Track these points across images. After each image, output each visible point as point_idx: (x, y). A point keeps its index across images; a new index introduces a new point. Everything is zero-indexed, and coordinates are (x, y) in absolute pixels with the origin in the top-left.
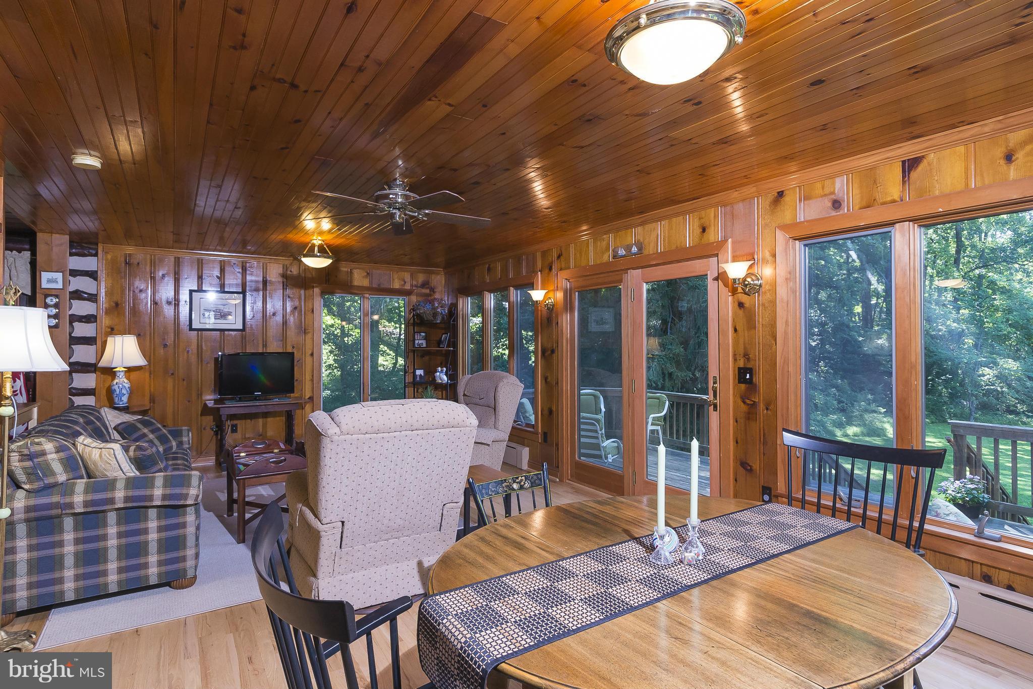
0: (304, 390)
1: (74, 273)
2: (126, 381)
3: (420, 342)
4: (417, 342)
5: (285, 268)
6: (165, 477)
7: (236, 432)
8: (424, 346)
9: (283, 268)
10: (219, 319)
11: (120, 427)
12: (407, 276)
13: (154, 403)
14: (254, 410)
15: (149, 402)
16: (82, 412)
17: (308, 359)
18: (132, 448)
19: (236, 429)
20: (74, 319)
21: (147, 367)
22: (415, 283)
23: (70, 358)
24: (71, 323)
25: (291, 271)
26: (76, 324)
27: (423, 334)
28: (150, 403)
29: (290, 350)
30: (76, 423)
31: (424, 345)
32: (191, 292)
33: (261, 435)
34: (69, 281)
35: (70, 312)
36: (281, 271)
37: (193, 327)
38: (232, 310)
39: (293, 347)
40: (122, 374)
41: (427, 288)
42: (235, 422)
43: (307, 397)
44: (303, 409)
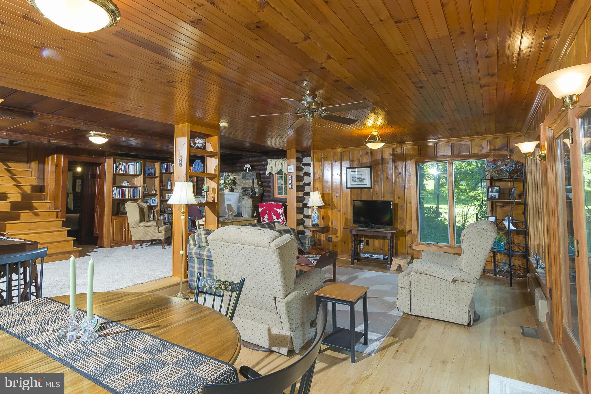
0: (406, 225)
1: (305, 165)
4: (490, 194)
5: (394, 149)
7: (369, 245)
9: (392, 150)
10: (359, 182)
12: (485, 144)
14: (376, 234)
17: (408, 205)
19: (369, 243)
20: (305, 184)
22: (492, 147)
25: (396, 151)
26: (306, 187)
27: (497, 188)
29: (396, 199)
31: (497, 197)
32: (347, 168)
33: (381, 249)
36: (391, 152)
37: (348, 187)
38: (365, 177)
39: (399, 198)
41: (505, 150)
42: (368, 239)
43: (408, 230)
44: (406, 237)
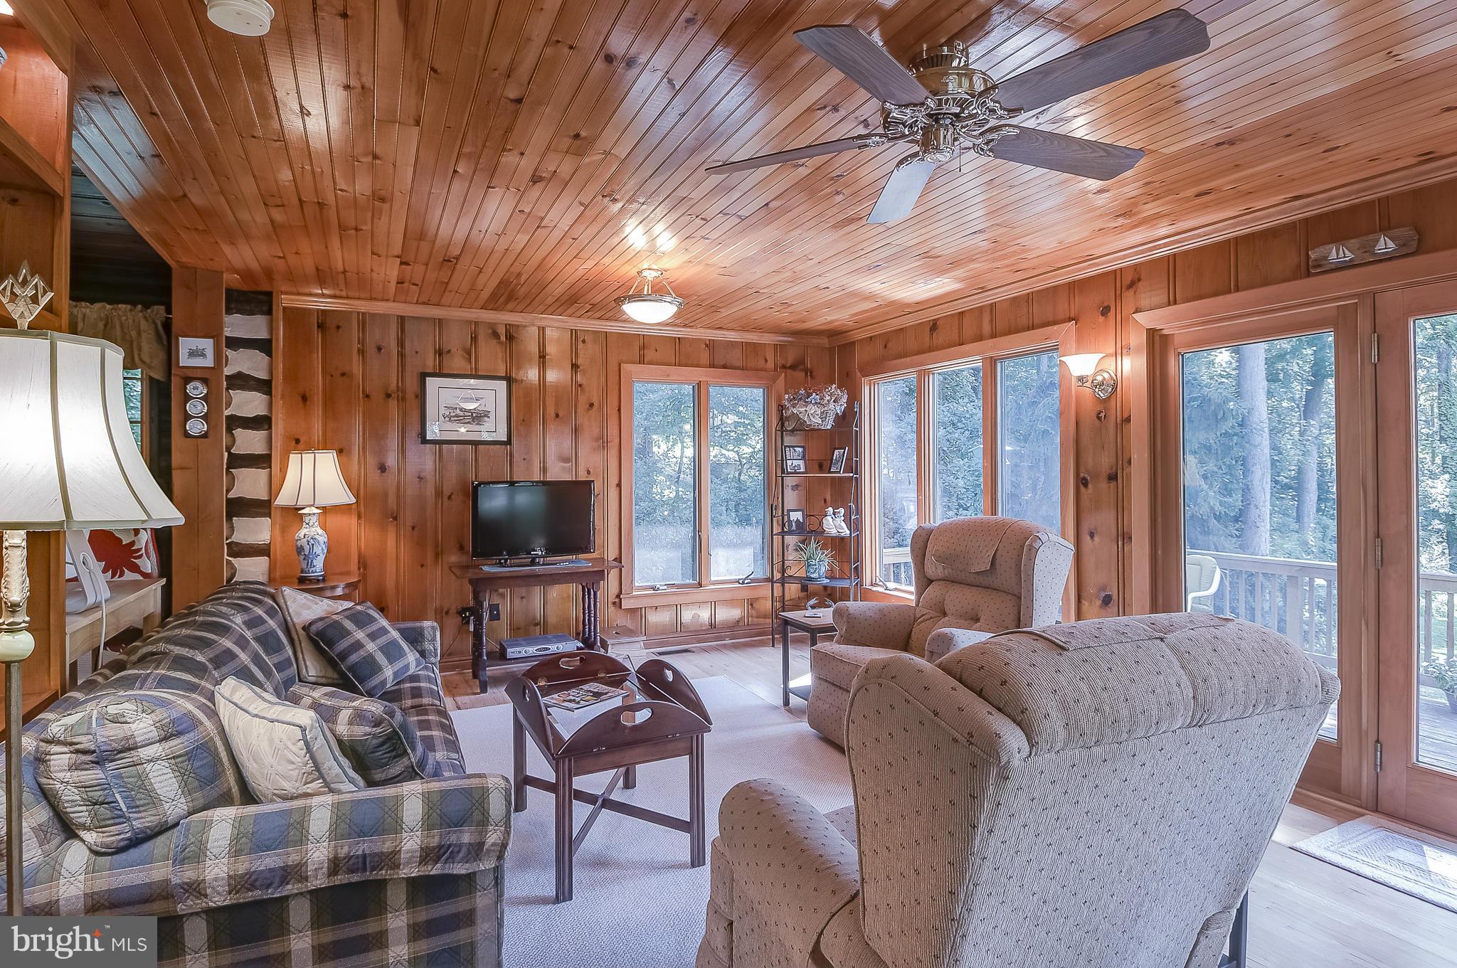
0: (606, 546)
1: (234, 343)
2: (320, 531)
3: (795, 463)
4: (789, 463)
5: (576, 335)
6: (427, 797)
7: (499, 618)
8: (802, 470)
9: (571, 336)
10: (468, 423)
11: (314, 628)
13: (365, 568)
15: (357, 567)
16: (239, 598)
17: (613, 493)
18: (344, 715)
19: (498, 613)
20: (236, 422)
21: (354, 507)
22: (781, 361)
23: (228, 491)
24: (230, 430)
25: (584, 341)
26: (238, 432)
27: (800, 450)
28: (359, 569)
29: (582, 477)
30: (223, 630)
32: (423, 376)
34: (227, 357)
35: (227, 413)
36: (566, 340)
37: (430, 437)
38: (492, 407)
39: (589, 472)
40: (314, 519)
42: (494, 601)
43: (611, 558)
